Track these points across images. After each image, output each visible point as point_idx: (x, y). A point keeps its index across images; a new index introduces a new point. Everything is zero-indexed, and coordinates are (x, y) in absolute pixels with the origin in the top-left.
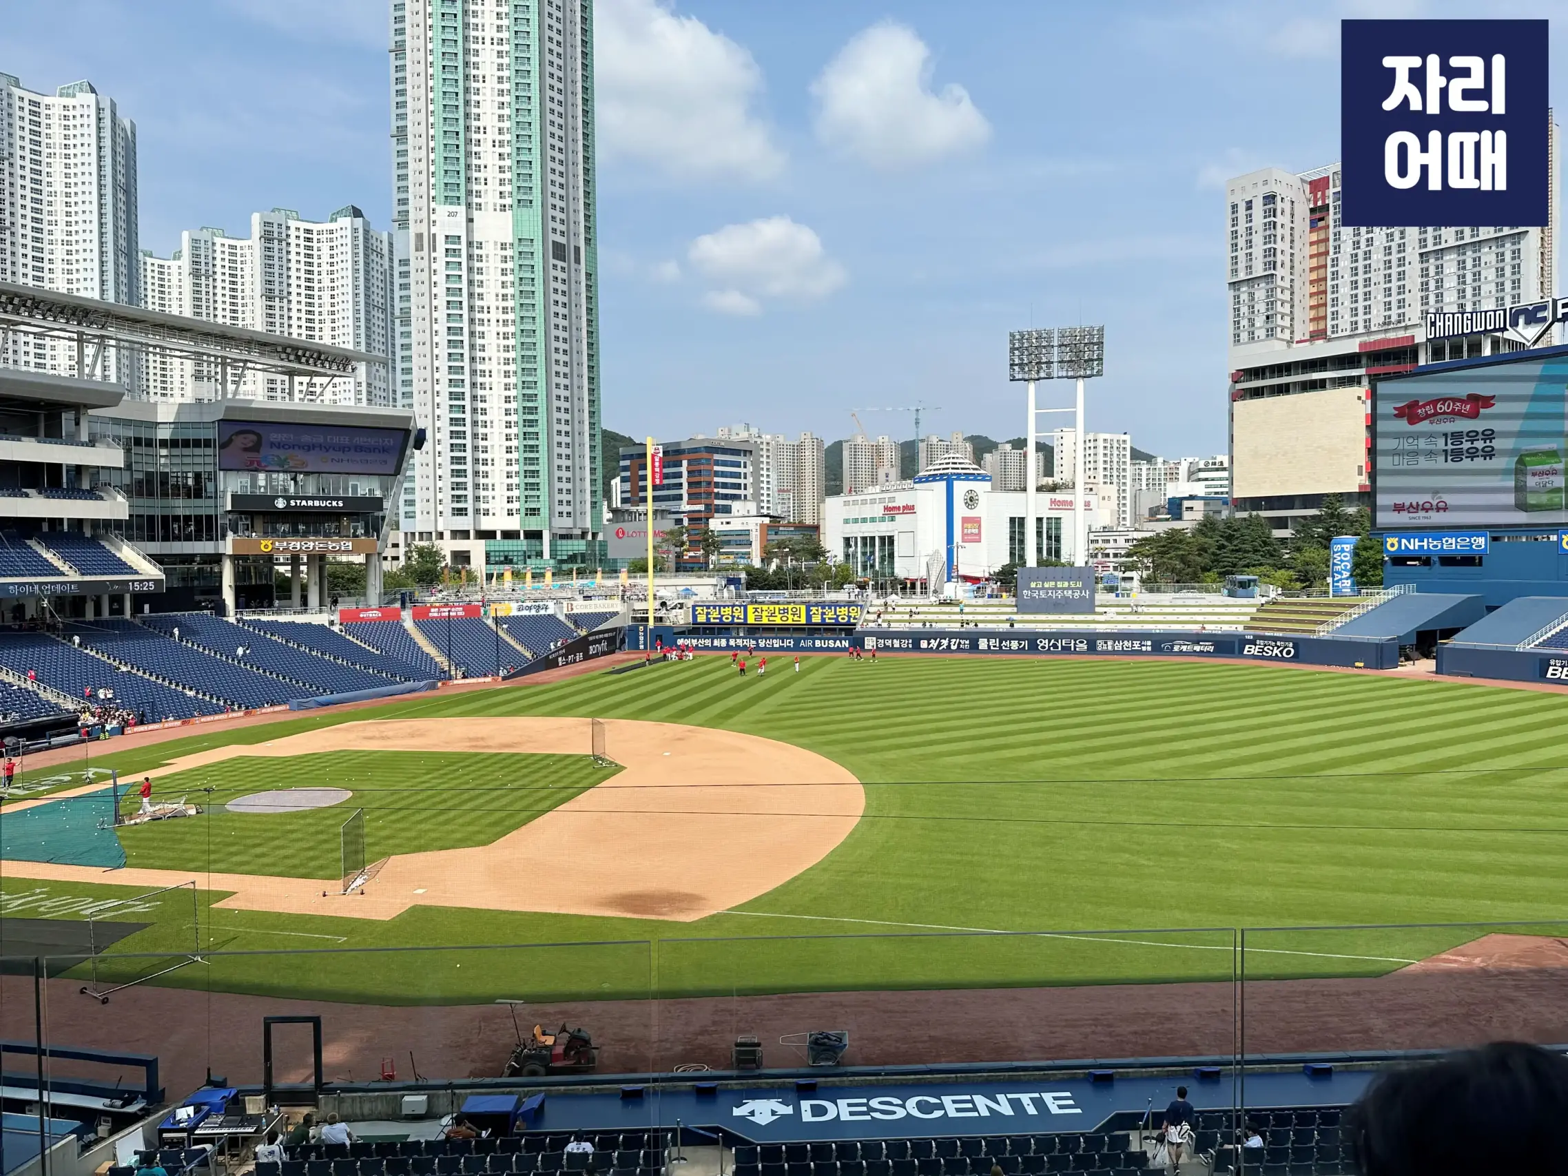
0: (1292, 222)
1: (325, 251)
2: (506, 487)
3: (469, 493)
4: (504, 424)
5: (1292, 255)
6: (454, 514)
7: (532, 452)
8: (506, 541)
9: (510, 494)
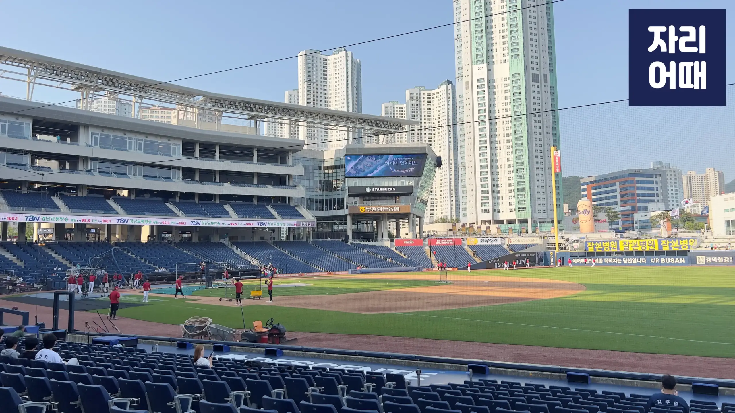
1: (436, 102)
2: (508, 198)
3: (490, 201)
4: (507, 166)
6: (482, 212)
7: (522, 178)
8: (509, 225)
9: (511, 201)
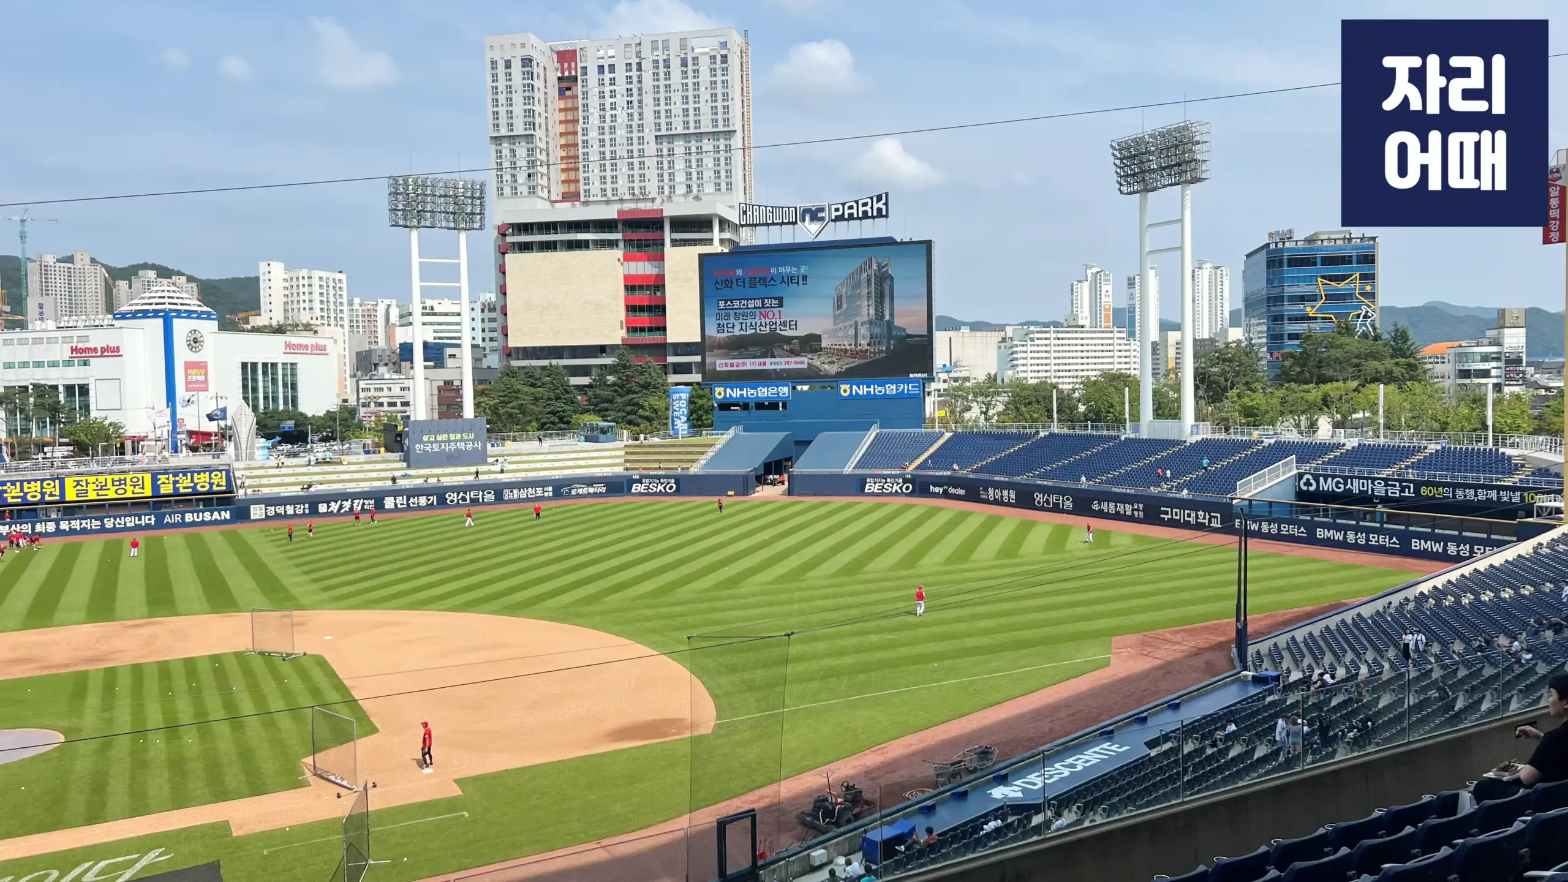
0: (545, 87)
5: (547, 118)
